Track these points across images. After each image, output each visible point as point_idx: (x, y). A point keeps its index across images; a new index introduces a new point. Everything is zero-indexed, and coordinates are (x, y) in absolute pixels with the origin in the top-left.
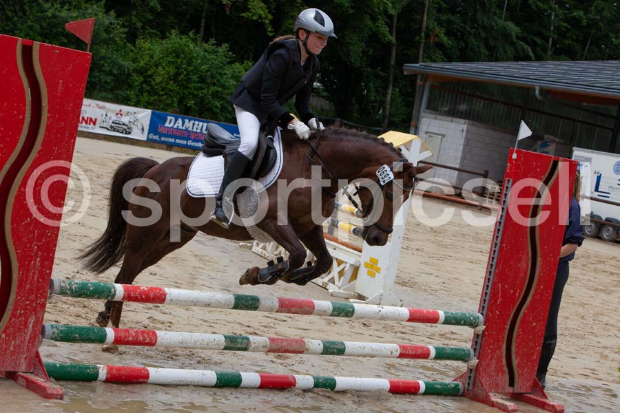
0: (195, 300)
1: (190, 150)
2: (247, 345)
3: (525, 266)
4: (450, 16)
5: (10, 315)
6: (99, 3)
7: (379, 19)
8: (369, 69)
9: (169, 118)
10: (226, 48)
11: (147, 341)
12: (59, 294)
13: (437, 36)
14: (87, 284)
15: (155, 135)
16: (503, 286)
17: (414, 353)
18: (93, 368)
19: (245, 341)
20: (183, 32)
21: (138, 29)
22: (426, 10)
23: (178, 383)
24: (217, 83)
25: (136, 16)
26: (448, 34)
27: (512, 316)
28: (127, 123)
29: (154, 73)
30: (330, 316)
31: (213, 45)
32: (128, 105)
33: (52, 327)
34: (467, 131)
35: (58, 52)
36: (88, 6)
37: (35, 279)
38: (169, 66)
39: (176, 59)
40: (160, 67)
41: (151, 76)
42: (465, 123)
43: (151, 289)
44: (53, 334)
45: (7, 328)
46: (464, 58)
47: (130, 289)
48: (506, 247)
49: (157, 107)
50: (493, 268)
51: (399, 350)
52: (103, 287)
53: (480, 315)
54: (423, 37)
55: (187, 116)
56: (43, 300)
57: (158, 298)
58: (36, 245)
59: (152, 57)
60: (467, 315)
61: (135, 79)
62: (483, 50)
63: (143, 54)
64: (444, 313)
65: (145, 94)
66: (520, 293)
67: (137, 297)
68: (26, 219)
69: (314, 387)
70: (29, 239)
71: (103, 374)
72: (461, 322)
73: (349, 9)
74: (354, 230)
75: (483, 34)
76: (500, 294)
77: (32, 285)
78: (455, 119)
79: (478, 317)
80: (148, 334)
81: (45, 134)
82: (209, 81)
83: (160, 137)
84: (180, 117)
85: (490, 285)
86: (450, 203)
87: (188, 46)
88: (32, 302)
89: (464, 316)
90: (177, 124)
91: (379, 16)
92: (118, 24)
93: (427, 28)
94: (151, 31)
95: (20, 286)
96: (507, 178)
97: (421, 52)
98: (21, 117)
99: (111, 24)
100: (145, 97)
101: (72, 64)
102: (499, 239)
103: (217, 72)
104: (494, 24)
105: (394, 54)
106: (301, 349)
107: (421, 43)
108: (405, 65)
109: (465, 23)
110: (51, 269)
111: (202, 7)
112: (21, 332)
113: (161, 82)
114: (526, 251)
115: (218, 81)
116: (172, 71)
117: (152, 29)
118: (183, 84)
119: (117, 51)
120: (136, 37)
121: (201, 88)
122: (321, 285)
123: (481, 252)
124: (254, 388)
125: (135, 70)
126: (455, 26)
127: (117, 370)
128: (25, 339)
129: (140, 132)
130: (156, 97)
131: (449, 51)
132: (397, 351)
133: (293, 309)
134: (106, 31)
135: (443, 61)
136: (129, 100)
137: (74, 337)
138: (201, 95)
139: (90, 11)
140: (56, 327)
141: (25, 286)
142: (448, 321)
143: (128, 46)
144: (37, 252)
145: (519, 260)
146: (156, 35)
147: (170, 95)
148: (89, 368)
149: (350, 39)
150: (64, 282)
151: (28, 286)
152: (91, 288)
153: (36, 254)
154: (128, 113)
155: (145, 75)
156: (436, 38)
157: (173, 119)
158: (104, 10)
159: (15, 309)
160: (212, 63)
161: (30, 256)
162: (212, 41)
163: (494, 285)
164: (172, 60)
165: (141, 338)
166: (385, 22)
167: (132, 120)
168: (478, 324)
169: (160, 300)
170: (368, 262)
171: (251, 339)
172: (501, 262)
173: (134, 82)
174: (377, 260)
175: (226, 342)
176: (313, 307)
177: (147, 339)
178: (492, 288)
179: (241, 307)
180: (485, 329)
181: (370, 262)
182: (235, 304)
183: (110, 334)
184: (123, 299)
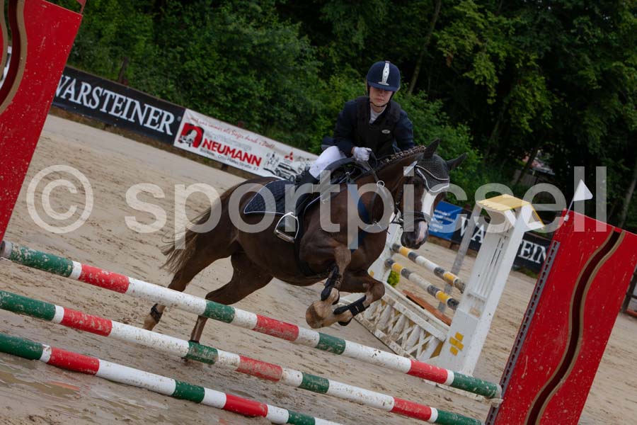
2: (213, 358)
3: (562, 342)
6: (294, 25)
7: (629, 101)
8: (610, 160)
10: (439, 105)
11: (100, 328)
12: (9, 259)
14: (42, 254)
16: (531, 360)
17: (410, 410)
18: (37, 346)
19: (213, 353)
23: (132, 383)
25: (335, 48)
27: (538, 395)
28: (296, 169)
30: (316, 347)
31: (423, 98)
35: (46, 7)
36: (281, 26)
43: (114, 275)
47: (90, 270)
48: (541, 316)
50: (524, 337)
51: (393, 403)
52: (59, 262)
53: (499, 387)
57: (119, 285)
59: (346, 99)
60: (483, 383)
61: (322, 122)
63: (336, 95)
64: (455, 374)
66: (551, 373)
67: (95, 280)
69: (287, 423)
71: (46, 355)
72: (473, 388)
73: (594, 84)
74: (450, 300)
76: (526, 368)
79: (496, 388)
80: (103, 321)
81: (19, 90)
85: (517, 355)
89: (478, 383)
91: (630, 98)
92: (311, 53)
94: (351, 70)
96: (555, 241)
99: (302, 51)
101: (58, 23)
102: (535, 306)
103: (422, 132)
106: (276, 376)
111: (419, 52)
114: (565, 326)
119: (308, 86)
120: (332, 72)
124: (218, 408)
125: (324, 112)
127: (63, 354)
132: (391, 403)
133: (273, 331)
134: (297, 59)
136: (311, 146)
137: (18, 307)
139: (280, 32)
142: (457, 384)
143: (320, 83)
145: (556, 335)
146: (356, 76)
148: (33, 346)
149: (590, 120)
150: (17, 247)
152: (46, 260)
154: (299, 158)
158: (297, 34)
160: (418, 119)
162: (423, 94)
163: (521, 355)
165: (93, 324)
167: (303, 167)
168: (494, 395)
169: (121, 289)
170: (454, 337)
171: (220, 352)
172: (532, 333)
173: (319, 125)
174: (463, 336)
175: (189, 349)
176: (297, 333)
177: (100, 326)
178: (518, 360)
179: (212, 316)
180: (502, 403)
181: (456, 337)
182: (206, 311)
183: (60, 313)
184: (80, 279)
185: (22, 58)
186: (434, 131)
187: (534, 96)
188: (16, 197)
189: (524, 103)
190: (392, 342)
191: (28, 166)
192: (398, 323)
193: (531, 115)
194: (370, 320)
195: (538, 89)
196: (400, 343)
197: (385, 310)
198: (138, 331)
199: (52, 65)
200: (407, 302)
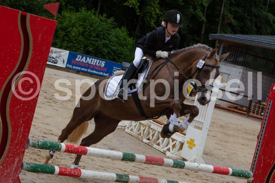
0: (102, 154)
1: (89, 74)
2: (128, 180)
4: (236, 8)
5: (6, 156)
7: (198, 8)
9: (79, 56)
10: (113, 19)
11: (76, 174)
12: (32, 147)
13: (229, 19)
14: (47, 142)
15: (70, 64)
16: (264, 157)
19: (127, 177)
20: (88, 9)
21: (63, 6)
22: (223, 4)
24: (106, 39)
26: (234, 18)
27: (268, 174)
28: (55, 57)
29: (71, 30)
30: (172, 167)
31: (105, 17)
32: (56, 47)
33: (27, 164)
34: (243, 73)
35: (39, 19)
37: (20, 138)
38: (80, 27)
39: (84, 23)
40: (75, 28)
41: (69, 32)
42: (242, 68)
43: (80, 147)
44: (27, 168)
45: (3, 163)
46: (243, 32)
47: (69, 146)
48: (267, 136)
49: (72, 50)
50: (260, 147)
52: (55, 144)
53: (251, 172)
54: (221, 19)
55: (88, 56)
56: (23, 149)
57: (83, 152)
58: (22, 120)
59: (70, 21)
60: (244, 172)
61: (60, 33)
62: (254, 29)
63: (66, 19)
64: (232, 169)
65: (66, 42)
66: (273, 162)
67: (72, 151)
68: (18, 106)
70: (18, 117)
72: (241, 175)
75: (254, 19)
76: (262, 162)
77: (18, 141)
78: (236, 66)
79: (250, 173)
80: (77, 171)
81: (30, 62)
82: (101, 37)
83: (72, 66)
84: (85, 56)
85: (257, 156)
86: (231, 112)
87: (91, 17)
88: (17, 150)
89: (242, 172)
90: (82, 60)
91: (198, 7)
93: (223, 14)
94: (71, 7)
95: (12, 141)
96: (270, 100)
97: (219, 28)
98: (18, 52)
100: (65, 44)
101: (46, 27)
102: (263, 132)
103: (107, 33)
104: (261, 14)
105: (204, 28)
107: (219, 23)
108: (210, 34)
109: (245, 13)
110: (29, 133)
112: (11, 166)
113: (75, 36)
115: (107, 37)
116: (81, 30)
117: (71, 6)
118: (87, 38)
120: (62, 10)
121: (97, 41)
122: (162, 152)
123: (248, 140)
125: (61, 28)
126: (239, 14)
128: (12, 169)
129: (62, 63)
130: (72, 44)
131: (234, 28)
133: (153, 162)
135: (231, 33)
136: (57, 45)
137: (38, 170)
138: (97, 44)
140: (29, 164)
141: (14, 142)
142: (234, 174)
144: (22, 124)
146: (73, 10)
147: (79, 44)
150: (35, 141)
151: (16, 142)
152: (49, 145)
153: (22, 125)
155: (66, 31)
156: (228, 20)
157: (81, 57)
159: (8, 154)
160: (104, 27)
161: (18, 126)
162: (105, 15)
163: (259, 156)
164: (82, 24)
165: (73, 173)
166: (201, 9)
167: (58, 56)
168: (250, 177)
169: (84, 153)
170: (189, 141)
171: (130, 176)
172: (264, 145)
173: (60, 35)
174: (194, 140)
175: (117, 177)
176: (163, 162)
177: (76, 173)
178: (258, 158)
179: (126, 160)
180: (253, 180)
181: (190, 141)
182: (123, 158)
183: (57, 169)
184: (65, 151)
185: (30, 47)
186: (112, 31)
187: (155, 11)
188: (33, 116)
189: (151, 14)
190: (154, 144)
191: (37, 100)
192: (155, 135)
193: (155, 20)
194: (138, 134)
195: (156, 7)
196: (158, 144)
197: (146, 129)
198: (93, 173)
199: (45, 48)
200: (156, 124)
